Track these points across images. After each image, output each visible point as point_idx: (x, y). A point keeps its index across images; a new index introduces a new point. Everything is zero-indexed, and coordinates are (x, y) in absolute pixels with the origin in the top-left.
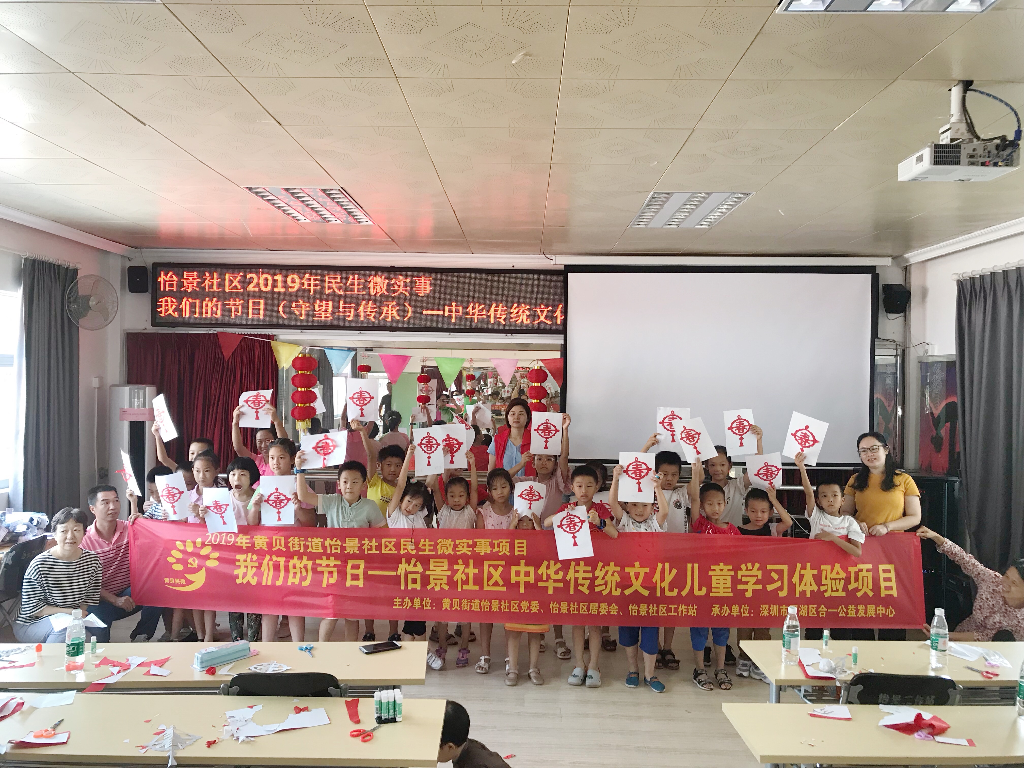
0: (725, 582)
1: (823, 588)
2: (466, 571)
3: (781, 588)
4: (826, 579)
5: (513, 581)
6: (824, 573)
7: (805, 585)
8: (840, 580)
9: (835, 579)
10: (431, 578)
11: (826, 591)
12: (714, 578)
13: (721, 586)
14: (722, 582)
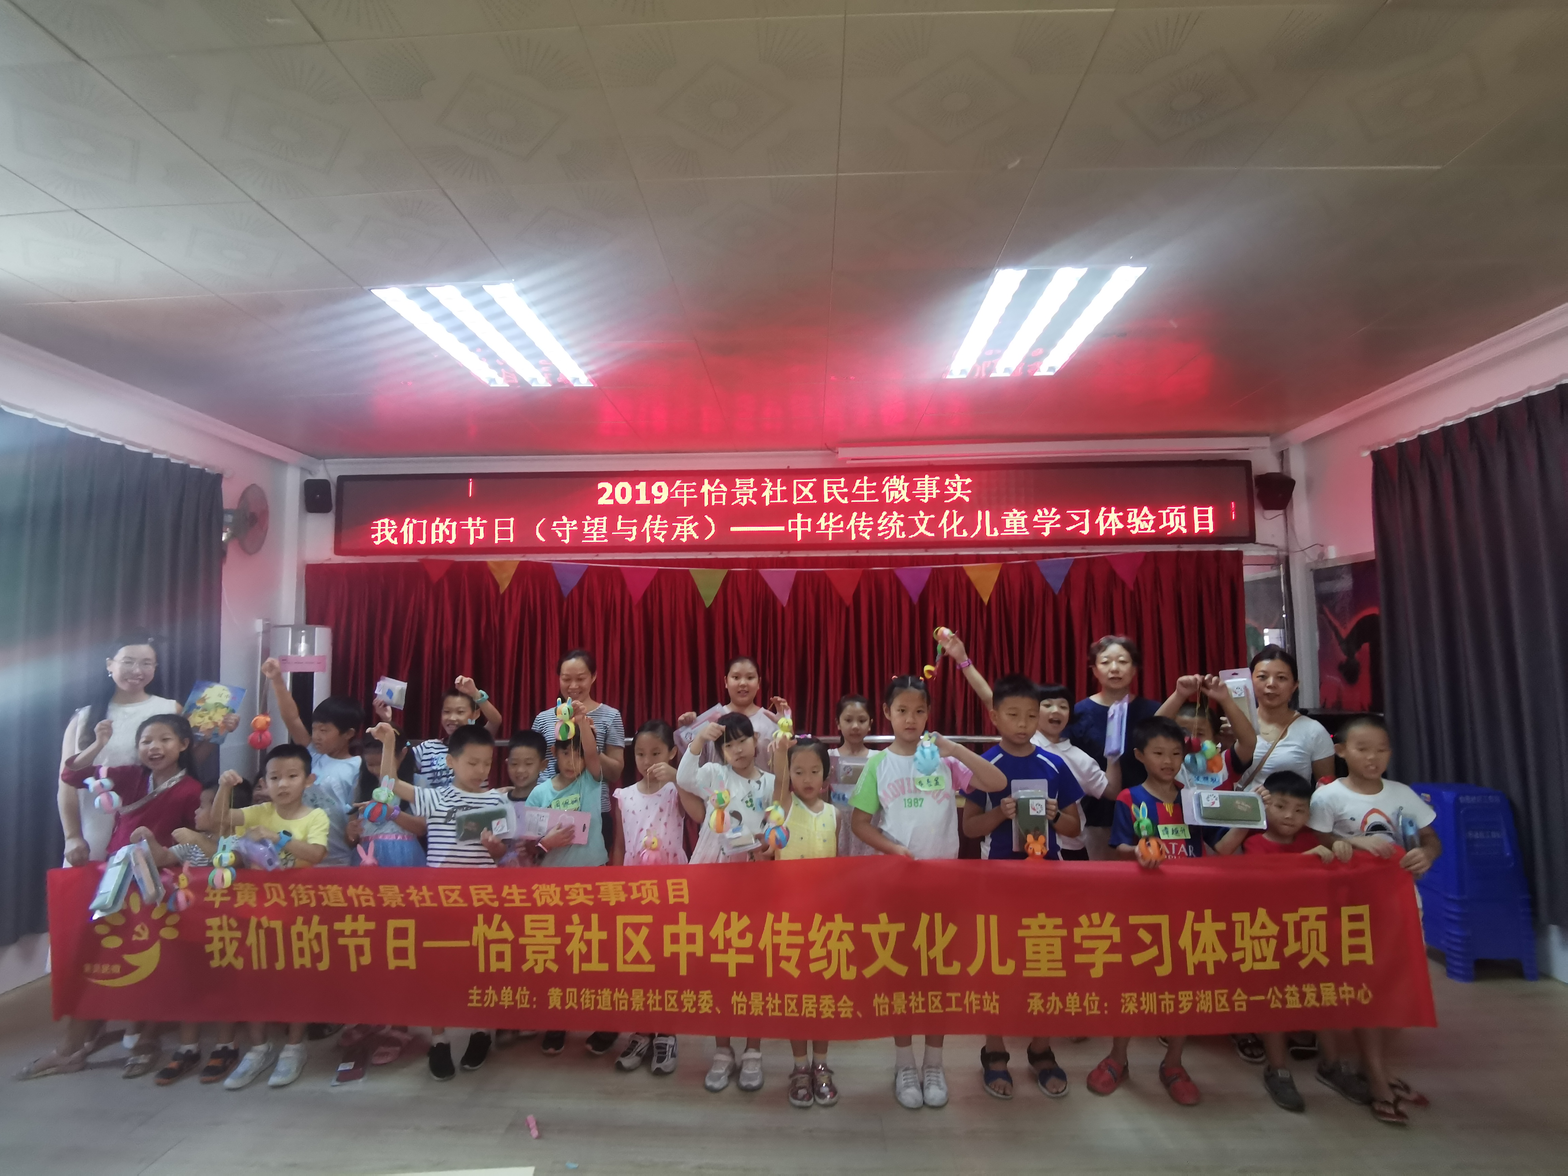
0: (1050, 949)
1: (1236, 956)
2: (587, 935)
3: (1159, 960)
4: (1242, 938)
5: (667, 954)
6: (1238, 927)
7: (1204, 951)
8: (1268, 939)
9: (1259, 938)
10: (529, 950)
11: (1243, 961)
12: (1029, 943)
13: (1044, 957)
14: (1044, 949)
